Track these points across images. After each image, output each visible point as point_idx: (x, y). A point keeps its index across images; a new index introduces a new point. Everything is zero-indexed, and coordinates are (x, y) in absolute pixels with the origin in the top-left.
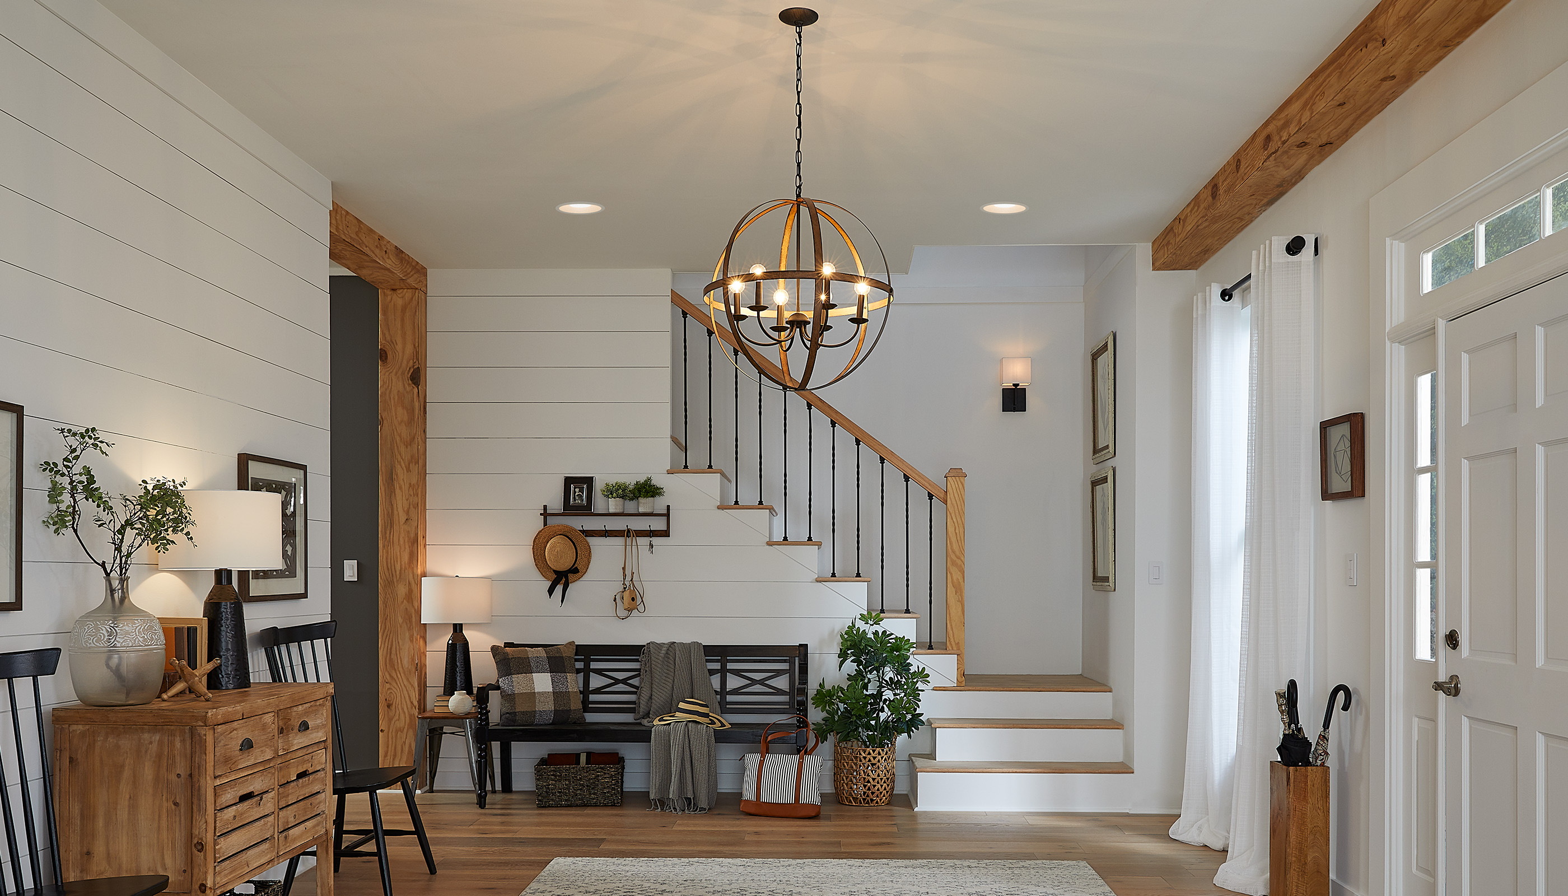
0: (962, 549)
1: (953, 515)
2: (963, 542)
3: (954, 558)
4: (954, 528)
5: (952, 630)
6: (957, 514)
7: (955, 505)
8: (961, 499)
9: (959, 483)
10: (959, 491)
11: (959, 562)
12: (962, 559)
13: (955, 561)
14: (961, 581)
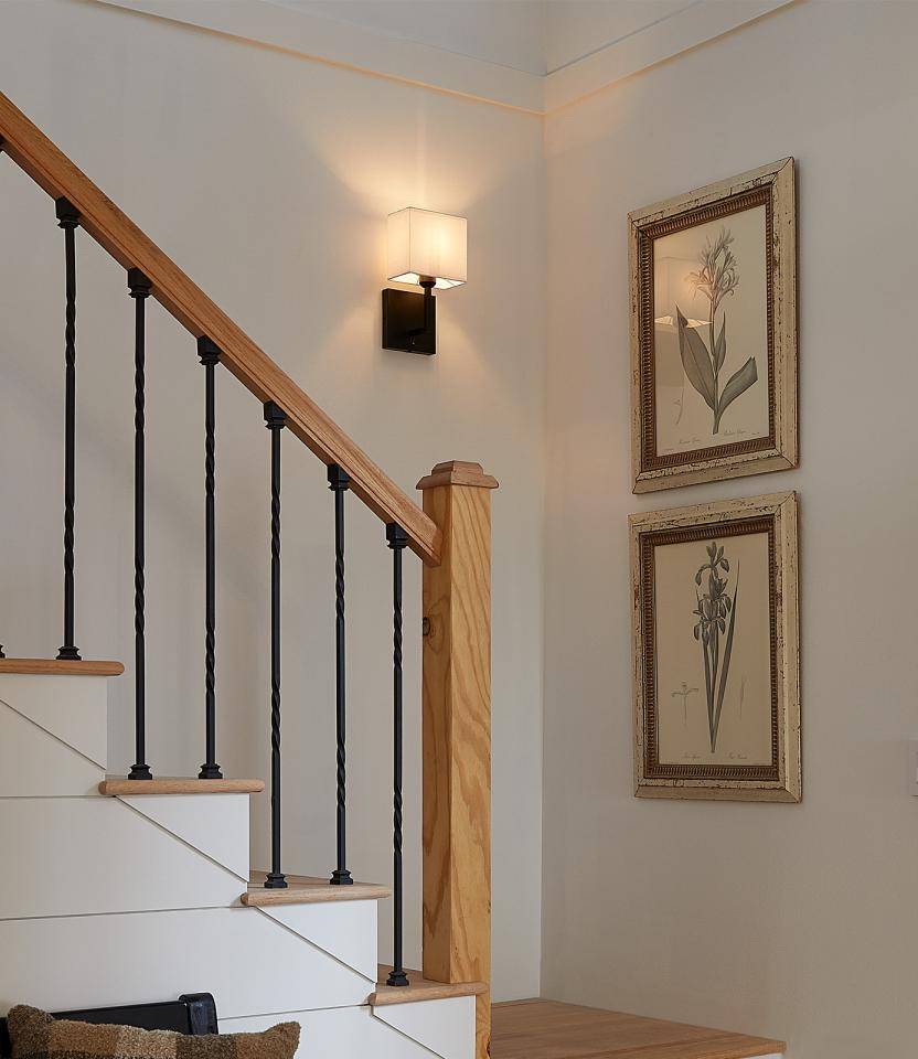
0: (484, 692)
1: (464, 596)
2: (486, 672)
3: (469, 720)
4: (466, 634)
5: (463, 926)
6: (474, 593)
7: (470, 568)
8: (482, 550)
9: (478, 504)
10: (477, 528)
11: (477, 730)
12: (486, 721)
13: (470, 727)
14: (482, 784)
